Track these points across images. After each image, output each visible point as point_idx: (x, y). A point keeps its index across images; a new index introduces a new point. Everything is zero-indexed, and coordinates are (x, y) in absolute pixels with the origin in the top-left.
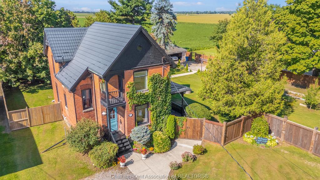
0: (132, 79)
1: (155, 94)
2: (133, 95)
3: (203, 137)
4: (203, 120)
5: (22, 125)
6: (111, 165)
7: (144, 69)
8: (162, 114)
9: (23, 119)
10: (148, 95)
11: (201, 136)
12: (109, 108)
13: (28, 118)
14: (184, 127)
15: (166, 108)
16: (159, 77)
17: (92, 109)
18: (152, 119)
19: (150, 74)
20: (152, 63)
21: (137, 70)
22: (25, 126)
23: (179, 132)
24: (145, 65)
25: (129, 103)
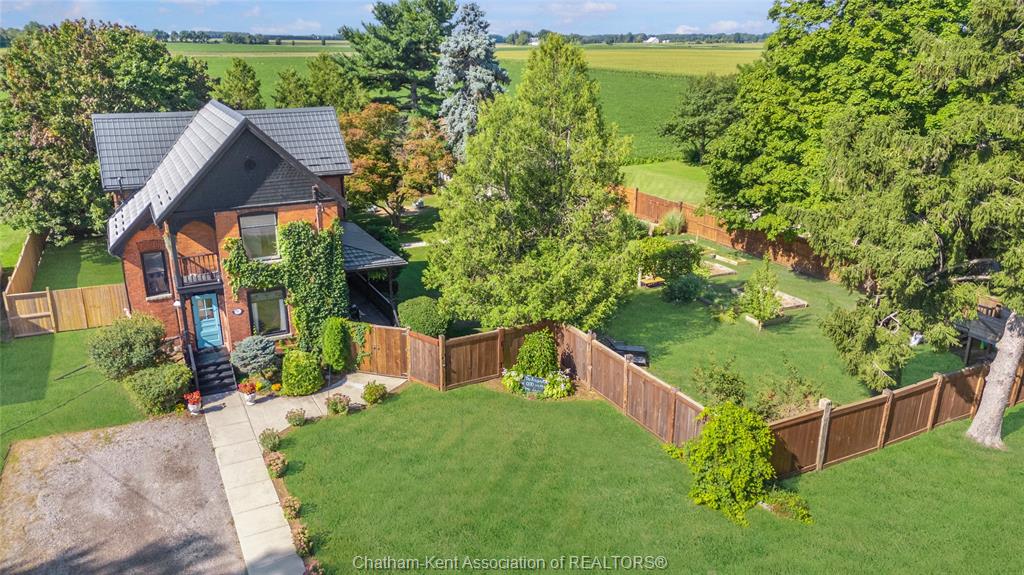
0: (235, 231)
1: (297, 267)
2: (239, 267)
3: (409, 371)
4: (405, 332)
5: (37, 328)
6: (172, 409)
7: (265, 209)
8: (322, 314)
9: (39, 314)
10: (279, 269)
11: (405, 368)
12: (182, 292)
13: (50, 313)
14: (367, 345)
15: (330, 301)
16: (304, 230)
17: (169, 295)
18: (298, 324)
19: (284, 222)
20: (285, 199)
21: (247, 211)
22: (44, 330)
23: (358, 359)
24: (268, 201)
25: (232, 284)
